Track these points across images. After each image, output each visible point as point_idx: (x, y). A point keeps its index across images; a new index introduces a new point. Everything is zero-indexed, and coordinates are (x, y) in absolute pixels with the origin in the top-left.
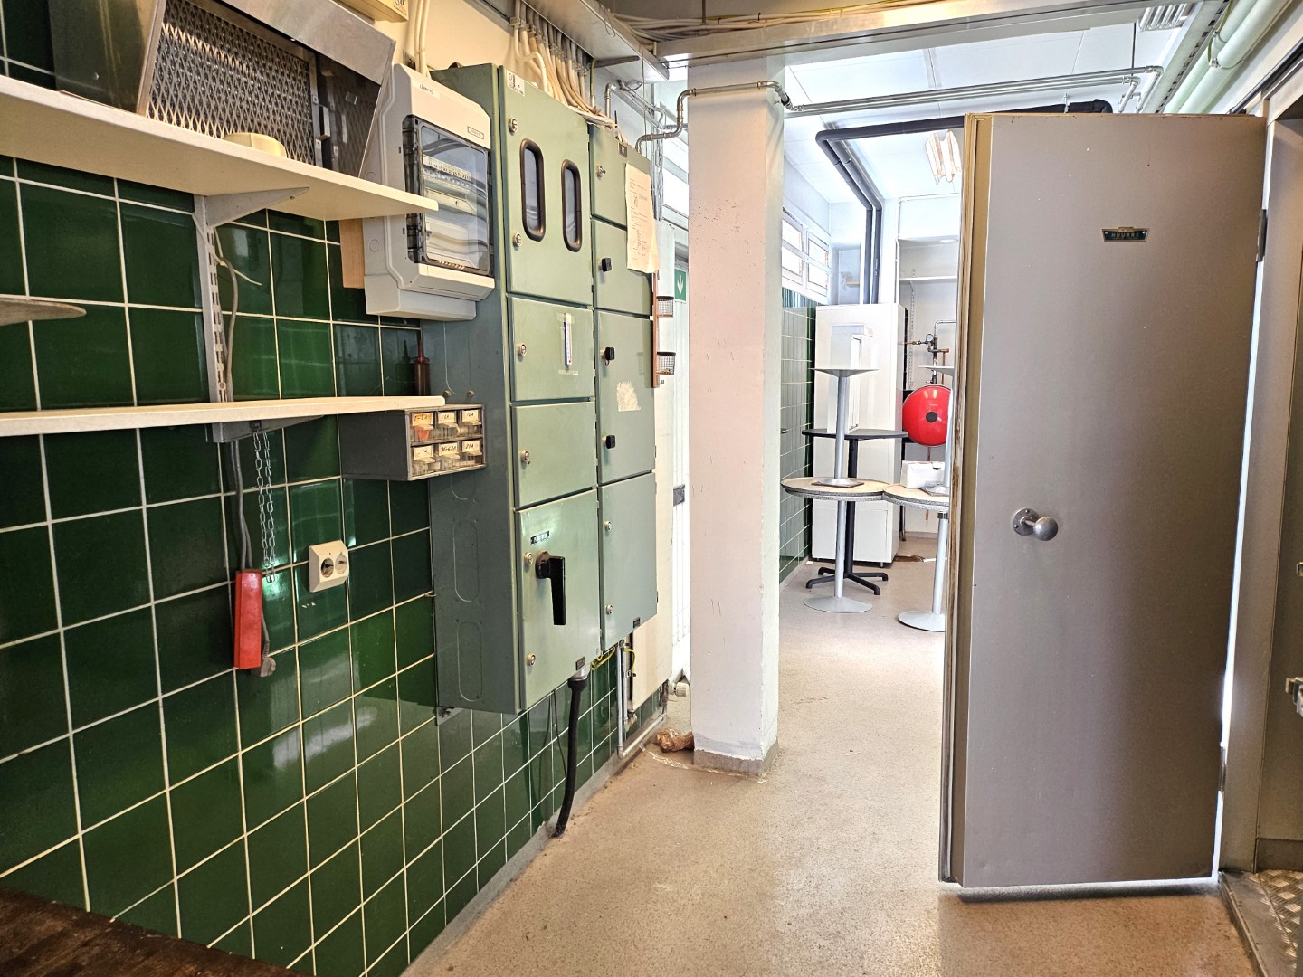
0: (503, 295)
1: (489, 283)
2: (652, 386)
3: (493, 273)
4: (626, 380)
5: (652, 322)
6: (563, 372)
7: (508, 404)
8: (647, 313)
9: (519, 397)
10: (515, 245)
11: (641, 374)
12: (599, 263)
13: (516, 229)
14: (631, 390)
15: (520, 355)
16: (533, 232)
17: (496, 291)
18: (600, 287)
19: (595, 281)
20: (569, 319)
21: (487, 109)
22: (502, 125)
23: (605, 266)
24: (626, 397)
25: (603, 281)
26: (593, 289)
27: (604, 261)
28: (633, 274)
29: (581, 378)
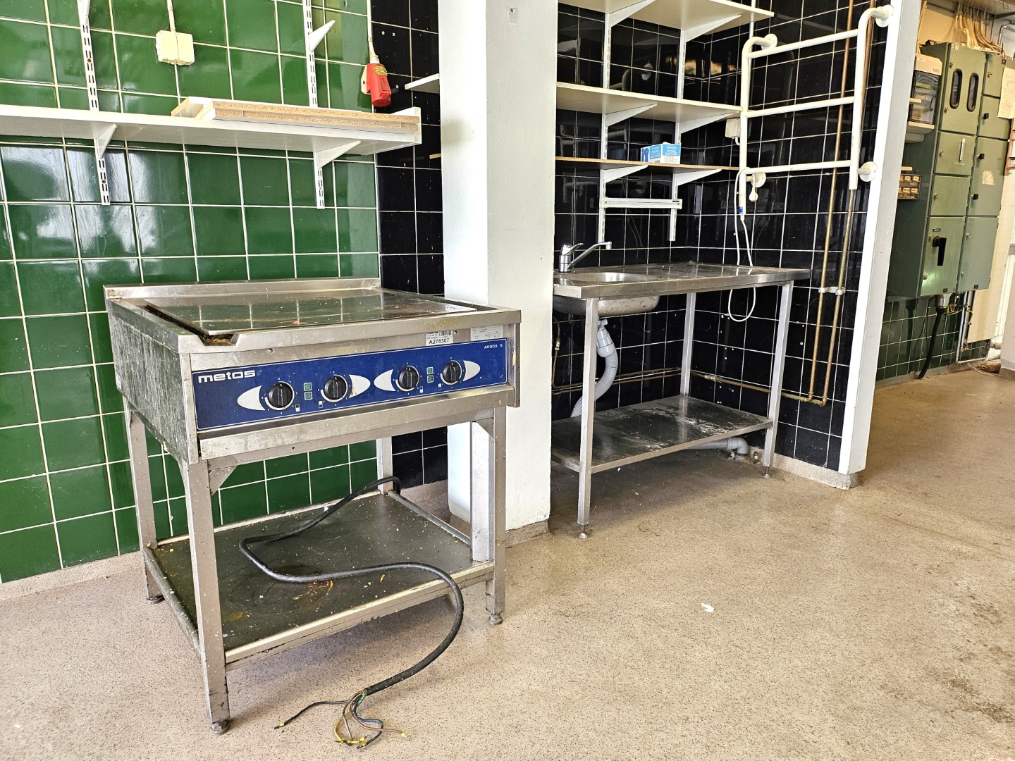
0: (937, 131)
1: (932, 127)
2: (1004, 175)
3: (934, 123)
4: (989, 170)
5: (1008, 143)
6: (957, 163)
7: (932, 174)
8: (1006, 138)
9: (937, 172)
10: (945, 111)
11: (998, 169)
12: (983, 115)
13: (947, 105)
14: (991, 175)
15: (940, 155)
16: (953, 105)
17: (934, 130)
18: (981, 126)
19: (979, 124)
20: (964, 140)
21: (942, 60)
22: (947, 65)
23: (986, 116)
24: (988, 178)
25: (983, 123)
26: (978, 127)
27: (985, 115)
28: (1001, 120)
29: (966, 167)
